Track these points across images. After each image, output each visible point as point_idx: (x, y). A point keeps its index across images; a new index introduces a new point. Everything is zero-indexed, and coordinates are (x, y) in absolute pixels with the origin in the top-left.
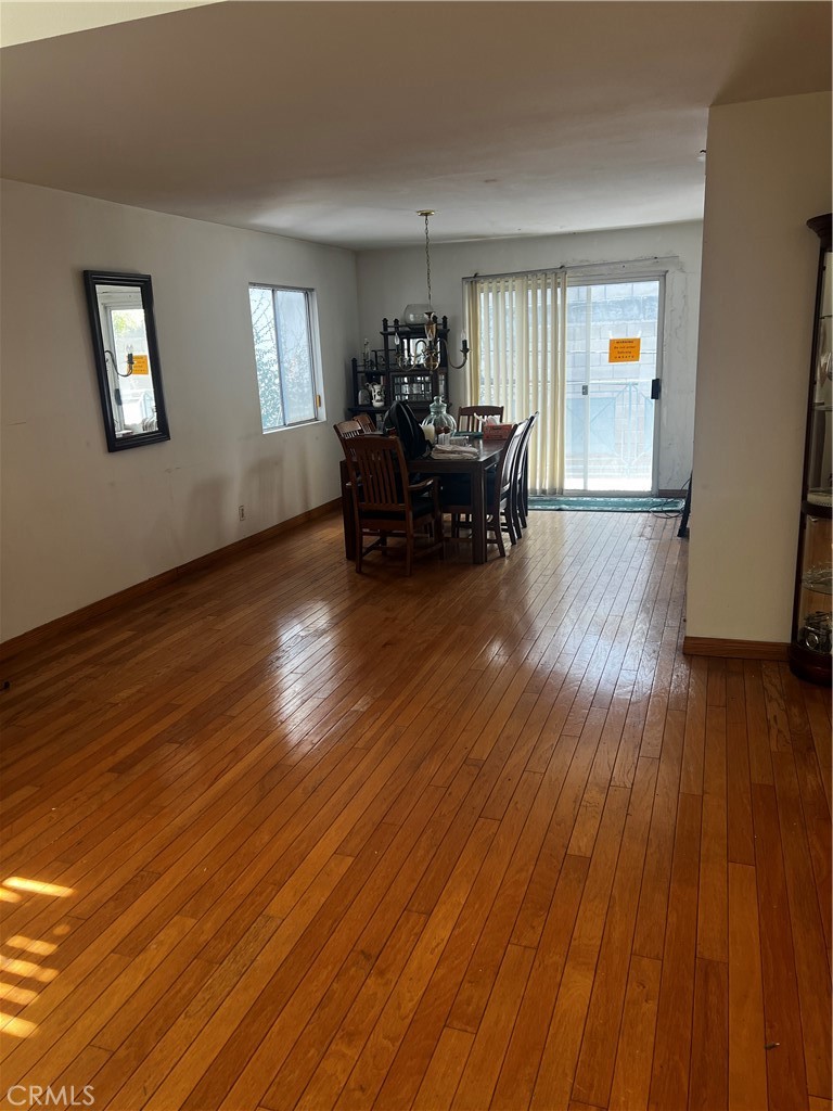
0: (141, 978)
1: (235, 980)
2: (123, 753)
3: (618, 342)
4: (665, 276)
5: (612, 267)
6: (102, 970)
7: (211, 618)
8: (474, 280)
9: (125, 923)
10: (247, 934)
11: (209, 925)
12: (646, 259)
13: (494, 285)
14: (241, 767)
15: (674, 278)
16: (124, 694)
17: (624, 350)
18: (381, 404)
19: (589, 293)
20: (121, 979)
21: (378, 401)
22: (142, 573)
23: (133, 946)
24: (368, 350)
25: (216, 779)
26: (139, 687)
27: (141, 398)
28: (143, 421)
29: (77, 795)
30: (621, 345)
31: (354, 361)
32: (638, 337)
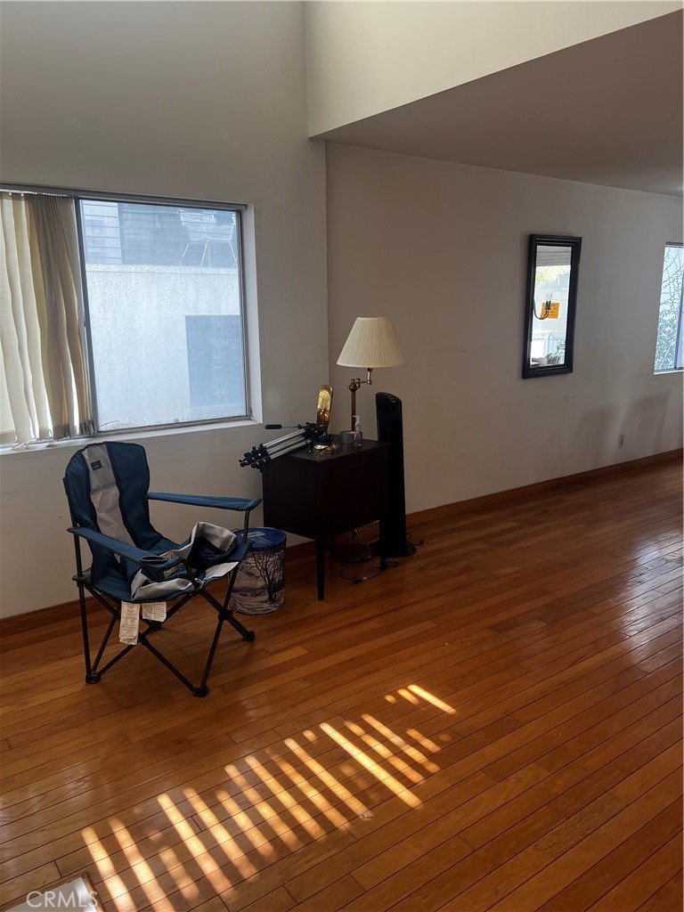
0: (500, 802)
1: (580, 837)
2: (501, 617)
6: (471, 782)
7: (582, 525)
9: (492, 752)
10: (593, 804)
11: (560, 782)
14: (598, 658)
16: (506, 571)
20: (485, 795)
22: (529, 477)
23: (497, 772)
25: (574, 663)
26: (518, 568)
27: (547, 338)
28: (548, 356)
29: (464, 639)
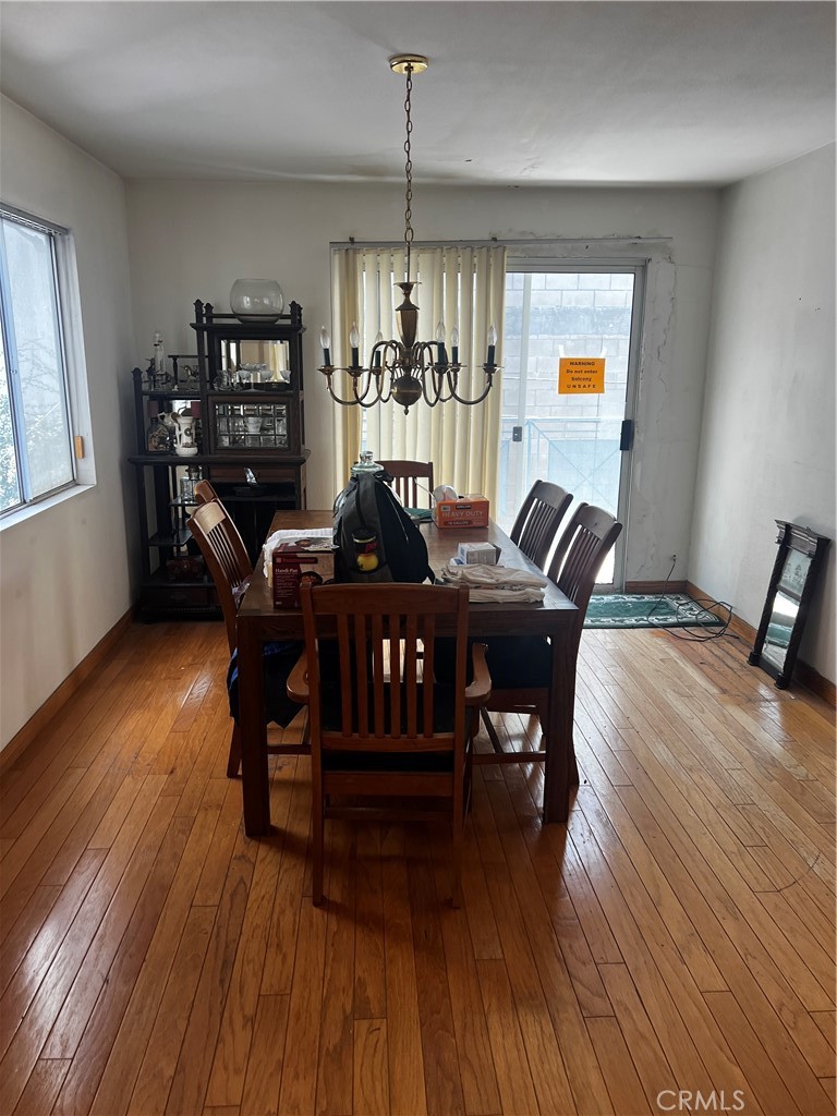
3: (573, 362)
4: (644, 268)
5: (569, 245)
8: (350, 248)
12: (618, 238)
13: (384, 258)
15: (659, 272)
17: (580, 375)
18: (192, 451)
19: (527, 284)
21: (186, 446)
24: (161, 355)
30: (578, 368)
31: (137, 372)
32: (601, 357)
